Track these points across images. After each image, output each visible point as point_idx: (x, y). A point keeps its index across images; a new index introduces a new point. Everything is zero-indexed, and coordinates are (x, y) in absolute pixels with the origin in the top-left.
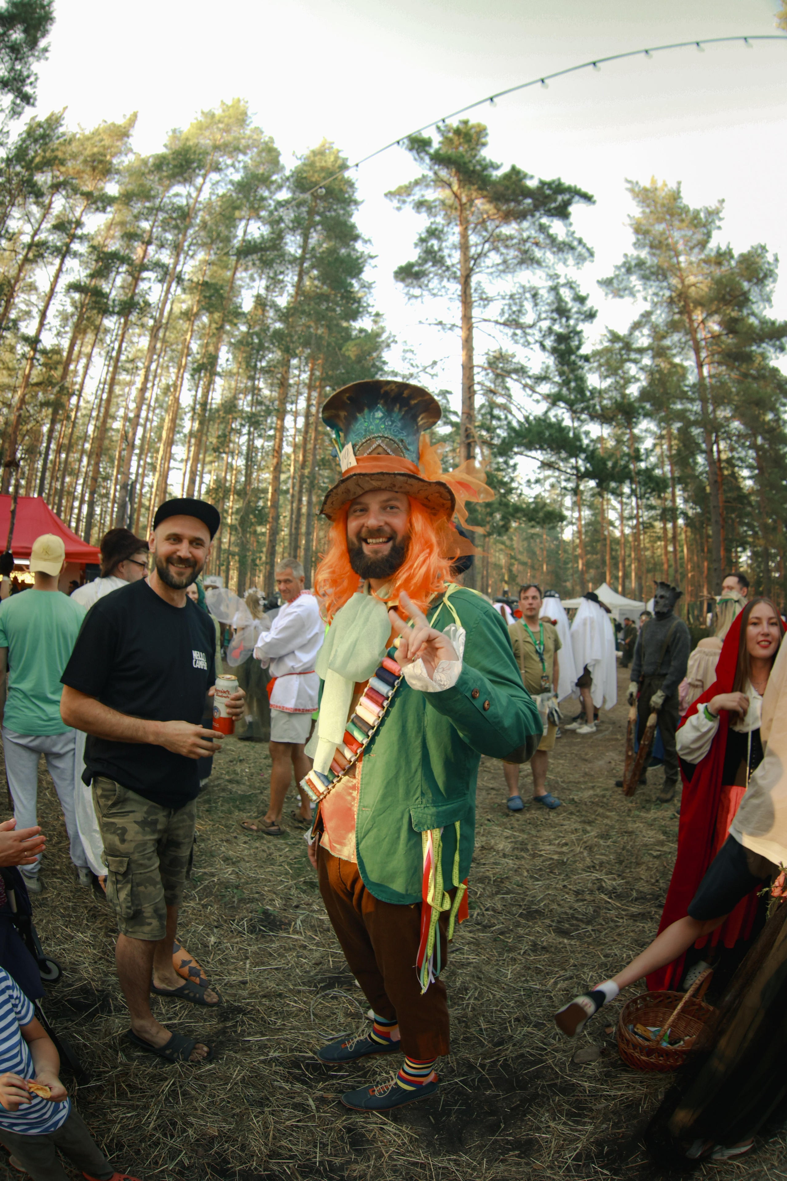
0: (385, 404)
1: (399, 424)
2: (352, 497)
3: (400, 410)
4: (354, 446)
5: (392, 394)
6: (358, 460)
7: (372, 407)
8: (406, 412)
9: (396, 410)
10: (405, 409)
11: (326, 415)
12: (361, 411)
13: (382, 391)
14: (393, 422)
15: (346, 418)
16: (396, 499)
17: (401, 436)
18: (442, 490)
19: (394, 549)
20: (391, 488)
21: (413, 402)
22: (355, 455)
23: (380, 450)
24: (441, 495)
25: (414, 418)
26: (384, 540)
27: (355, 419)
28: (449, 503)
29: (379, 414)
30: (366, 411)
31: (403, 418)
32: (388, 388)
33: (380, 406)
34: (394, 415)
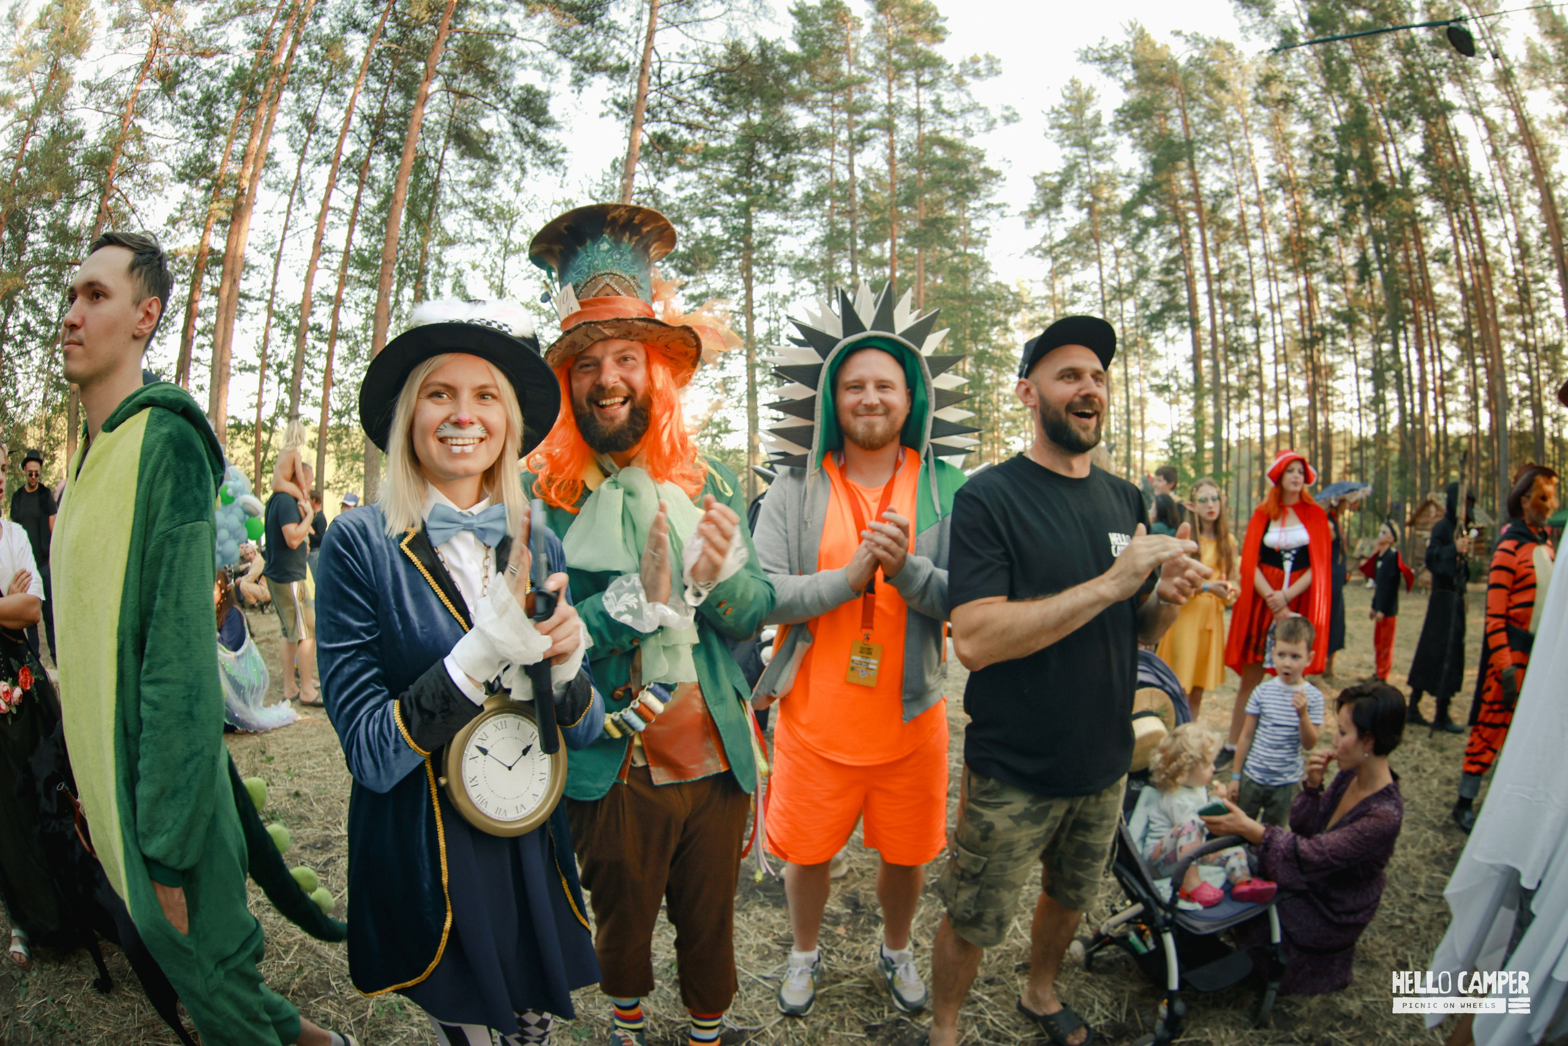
0: (613, 233)
1: (629, 257)
2: (577, 351)
3: (630, 239)
4: (575, 287)
5: (621, 221)
6: (582, 305)
7: (596, 237)
8: (637, 242)
9: (625, 239)
10: (635, 238)
11: (535, 250)
12: (582, 243)
13: (609, 218)
14: (622, 255)
15: (561, 252)
16: (631, 348)
17: (632, 272)
18: (687, 335)
19: (633, 411)
20: (626, 336)
21: (645, 230)
22: (577, 297)
23: (608, 290)
24: (685, 342)
25: (646, 249)
26: (621, 400)
27: (575, 254)
28: (693, 351)
29: (605, 246)
30: (589, 243)
31: (633, 249)
32: (616, 213)
33: (606, 236)
34: (623, 246)
